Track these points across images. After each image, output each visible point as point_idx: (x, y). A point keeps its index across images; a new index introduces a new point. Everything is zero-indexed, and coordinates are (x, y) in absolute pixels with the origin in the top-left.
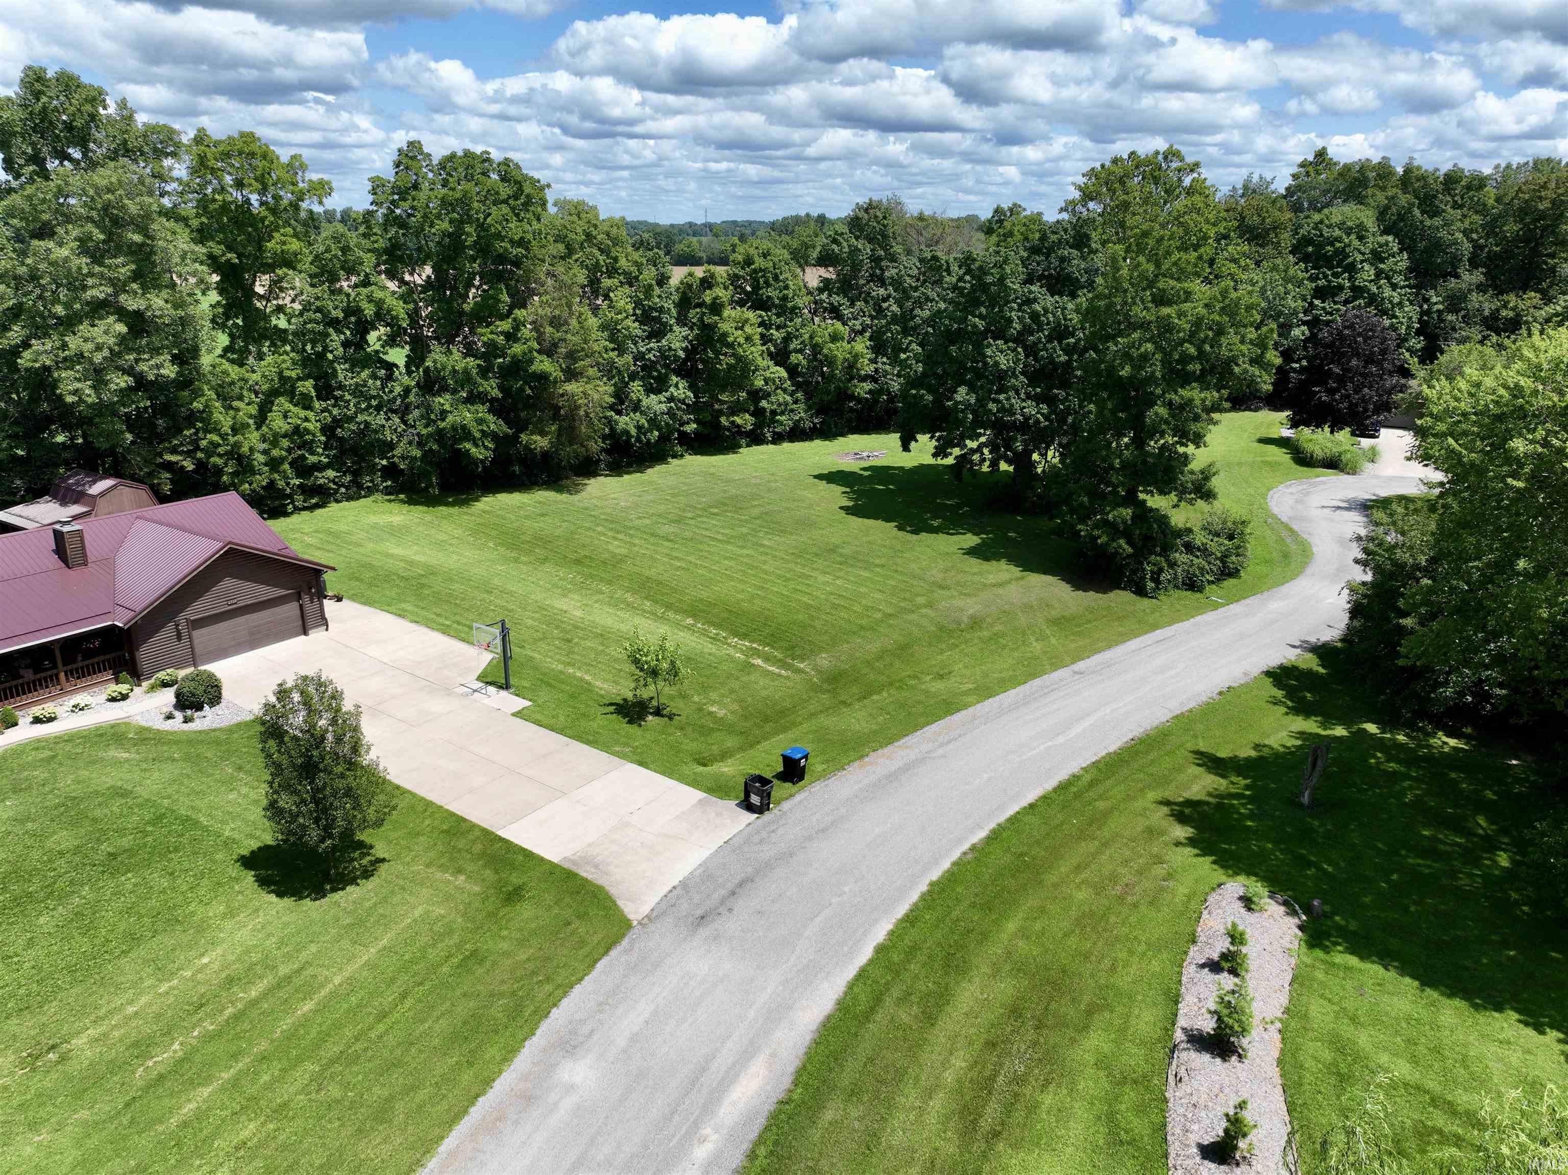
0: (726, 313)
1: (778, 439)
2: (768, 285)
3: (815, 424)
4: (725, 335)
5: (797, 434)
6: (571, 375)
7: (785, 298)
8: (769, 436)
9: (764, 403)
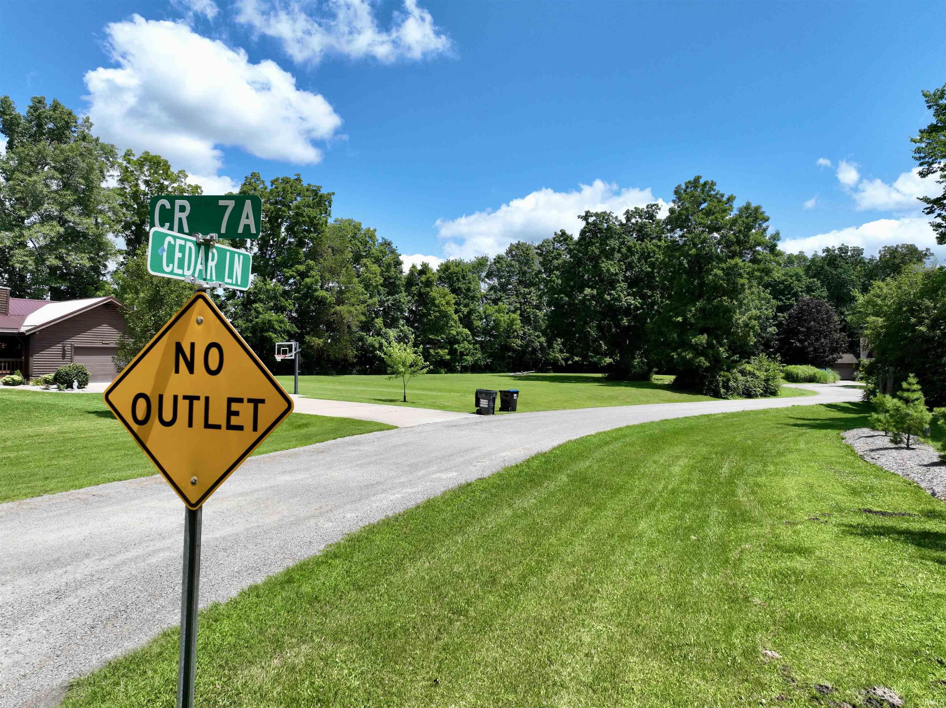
0: (434, 288)
1: (465, 370)
2: (458, 279)
3: (487, 363)
4: (434, 299)
5: (475, 368)
6: (340, 302)
7: (469, 290)
8: (459, 368)
9: (456, 346)
